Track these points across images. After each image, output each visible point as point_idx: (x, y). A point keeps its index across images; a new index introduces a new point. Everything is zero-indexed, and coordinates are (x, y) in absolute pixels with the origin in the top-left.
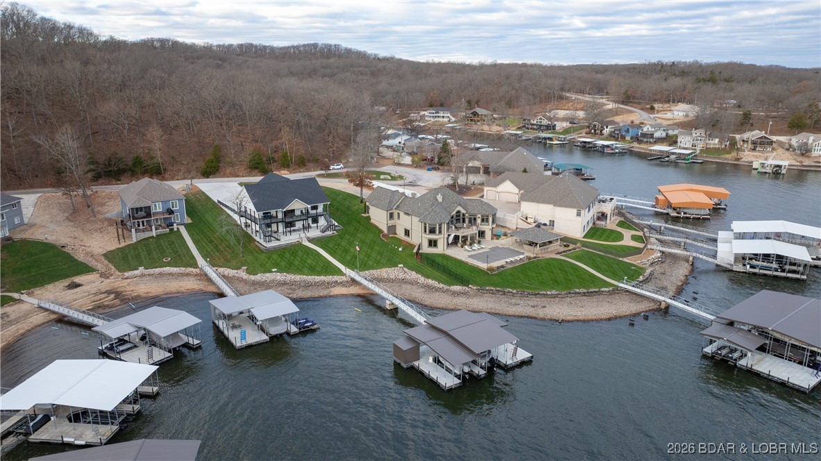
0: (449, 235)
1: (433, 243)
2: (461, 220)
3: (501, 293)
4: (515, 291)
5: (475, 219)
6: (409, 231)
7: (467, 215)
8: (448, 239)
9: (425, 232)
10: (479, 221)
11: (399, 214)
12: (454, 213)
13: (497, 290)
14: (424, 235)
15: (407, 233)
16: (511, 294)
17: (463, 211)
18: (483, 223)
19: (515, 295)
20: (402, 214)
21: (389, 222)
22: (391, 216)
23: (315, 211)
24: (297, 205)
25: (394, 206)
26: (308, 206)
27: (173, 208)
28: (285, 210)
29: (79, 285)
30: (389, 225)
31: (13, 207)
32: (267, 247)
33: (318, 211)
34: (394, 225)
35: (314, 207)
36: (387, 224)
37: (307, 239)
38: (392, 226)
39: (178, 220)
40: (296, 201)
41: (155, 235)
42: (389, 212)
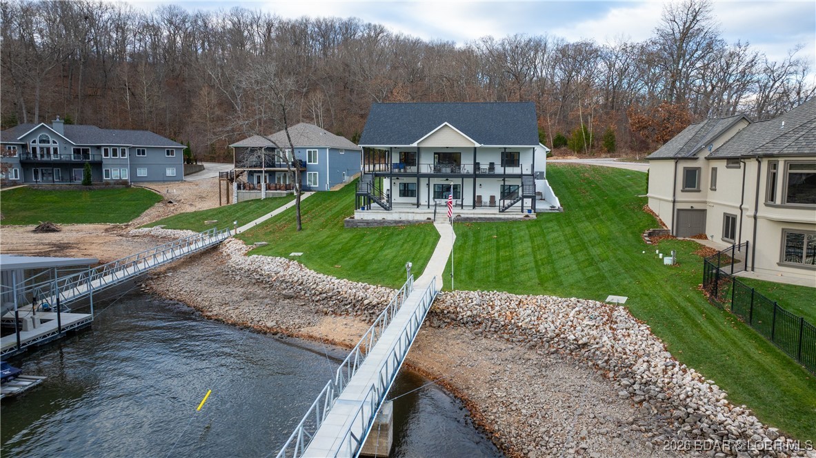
1: (804, 248)
6: (734, 219)
11: (714, 170)
15: (730, 226)
20: (721, 166)
21: (681, 196)
22: (691, 180)
23: (510, 170)
24: (449, 137)
25: (700, 150)
26: (477, 145)
27: (310, 161)
28: (415, 145)
29: (54, 231)
30: (678, 206)
31: (168, 154)
32: (353, 218)
33: (516, 171)
34: (697, 206)
35: (511, 159)
36: (674, 202)
37: (453, 216)
38: (692, 210)
39: (315, 184)
40: (446, 129)
41: (263, 197)
42: (682, 166)
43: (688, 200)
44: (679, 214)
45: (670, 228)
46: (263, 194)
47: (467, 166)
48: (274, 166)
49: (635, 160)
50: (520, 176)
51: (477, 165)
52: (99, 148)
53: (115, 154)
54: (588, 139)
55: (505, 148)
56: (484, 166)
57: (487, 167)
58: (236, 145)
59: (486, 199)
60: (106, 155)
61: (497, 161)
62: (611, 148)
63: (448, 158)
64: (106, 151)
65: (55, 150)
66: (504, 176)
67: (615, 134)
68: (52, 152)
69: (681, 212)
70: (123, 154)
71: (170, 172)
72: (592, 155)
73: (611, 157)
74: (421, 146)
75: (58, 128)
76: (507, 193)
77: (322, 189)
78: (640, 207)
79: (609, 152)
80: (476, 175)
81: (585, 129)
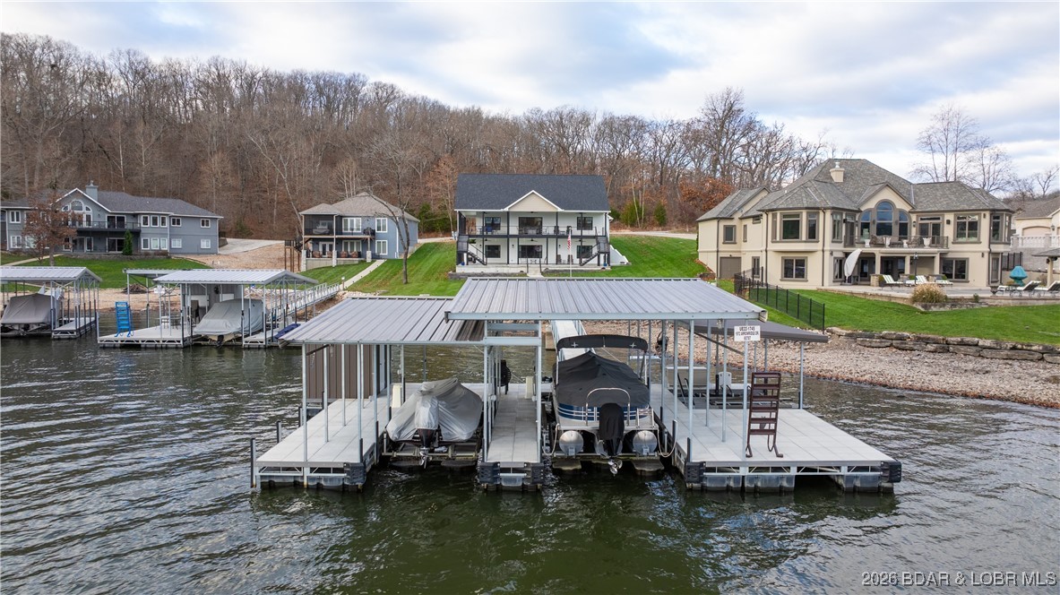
0: (847, 254)
1: (794, 267)
2: (896, 229)
3: (930, 347)
4: (988, 343)
5: (937, 229)
6: (758, 260)
7: (914, 218)
8: (840, 263)
9: (774, 236)
10: (948, 231)
11: (745, 226)
12: (872, 205)
13: (919, 339)
14: (772, 247)
15: (756, 265)
16: (972, 350)
17: (900, 205)
18: (960, 240)
19: (985, 353)
20: (749, 222)
21: (723, 247)
22: (729, 235)
23: (586, 233)
24: (534, 203)
25: (735, 212)
26: (560, 210)
27: (379, 229)
28: (506, 209)
29: (143, 292)
30: (721, 255)
31: (203, 225)
32: (455, 271)
33: (592, 233)
34: (734, 255)
35: (584, 223)
36: (718, 251)
37: (543, 269)
38: (731, 257)
39: (384, 252)
40: (533, 196)
41: (334, 264)
42: (723, 223)
43: (727, 250)
44: (722, 261)
45: (715, 272)
46: (334, 262)
47: (548, 228)
48: (342, 234)
49: (685, 232)
50: (595, 237)
51: (557, 227)
52: (135, 216)
53: (155, 222)
54: (640, 213)
55: (581, 213)
56: (563, 229)
57: (565, 230)
58: (306, 212)
59: (564, 258)
60: (146, 223)
61: (574, 224)
62: (662, 223)
63: (530, 222)
64: (146, 219)
65: (88, 217)
66: (581, 238)
67: (666, 208)
68: (85, 219)
69: (723, 260)
70: (163, 223)
71: (205, 244)
72: (645, 229)
73: (663, 230)
74: (512, 210)
75: (92, 193)
76: (584, 252)
77: (391, 257)
78: (692, 260)
79: (660, 225)
80: (558, 236)
81: (637, 203)
